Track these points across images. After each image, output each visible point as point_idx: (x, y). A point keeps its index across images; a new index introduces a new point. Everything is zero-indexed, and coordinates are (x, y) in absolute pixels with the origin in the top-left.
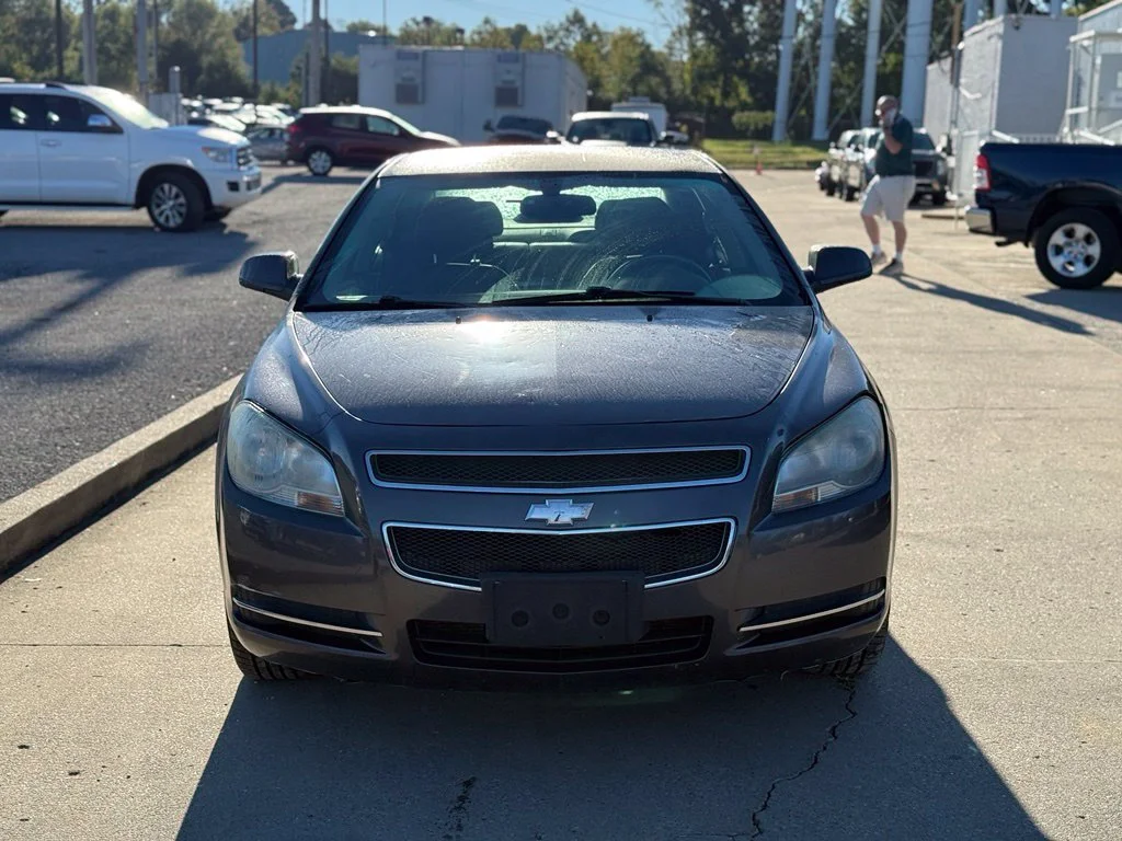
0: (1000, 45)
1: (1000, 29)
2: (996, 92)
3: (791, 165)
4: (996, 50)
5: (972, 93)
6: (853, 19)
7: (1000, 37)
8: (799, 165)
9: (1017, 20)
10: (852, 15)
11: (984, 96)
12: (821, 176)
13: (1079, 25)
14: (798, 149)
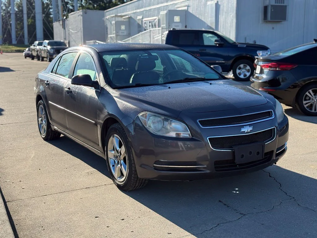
0: (82, 18)
1: (81, 13)
2: (82, 30)
3: (10, 51)
4: (81, 19)
5: (73, 30)
6: (17, 9)
7: (82, 16)
8: (13, 51)
9: (86, 11)
10: (17, 8)
11: (79, 32)
12: (25, 54)
13: (105, 13)
14: (10, 47)
